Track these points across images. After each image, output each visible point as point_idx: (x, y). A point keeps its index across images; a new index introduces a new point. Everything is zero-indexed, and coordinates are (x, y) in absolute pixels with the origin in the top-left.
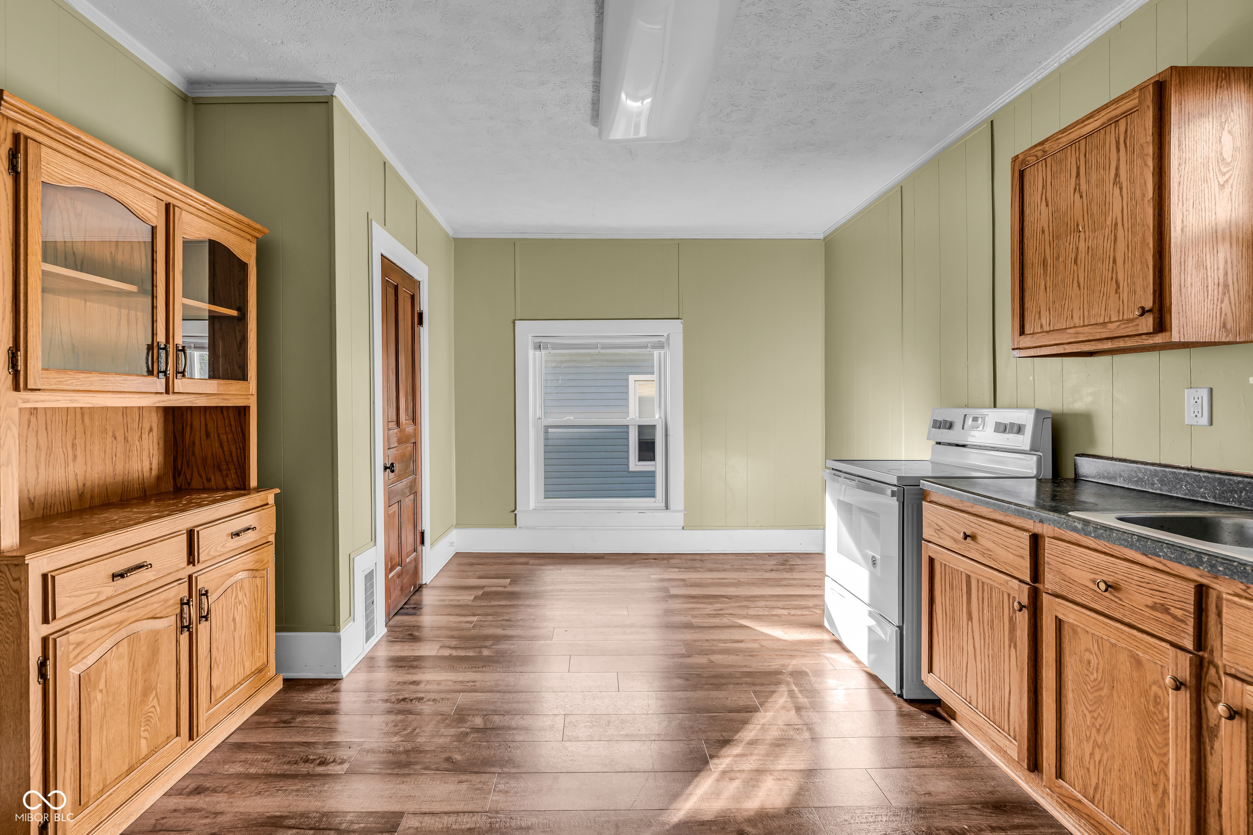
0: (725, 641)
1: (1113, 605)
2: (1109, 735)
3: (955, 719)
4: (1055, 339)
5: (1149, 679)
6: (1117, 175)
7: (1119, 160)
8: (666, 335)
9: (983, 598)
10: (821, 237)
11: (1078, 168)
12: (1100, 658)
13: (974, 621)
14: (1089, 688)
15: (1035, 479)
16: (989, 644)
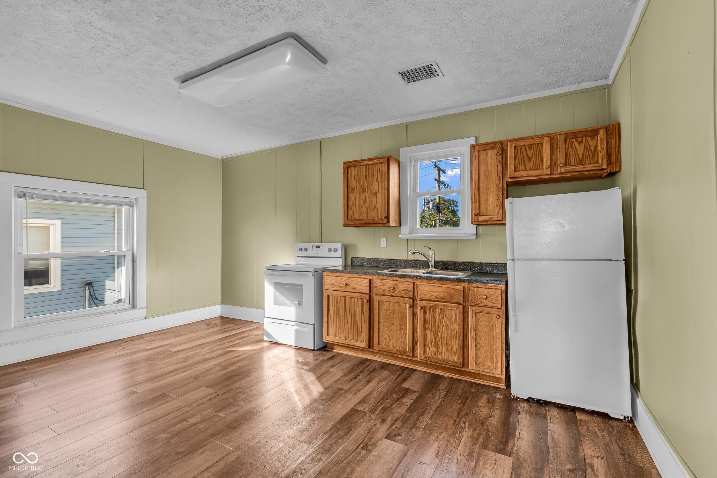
0: (234, 358)
1: (394, 293)
2: (392, 327)
3: (333, 349)
4: (359, 222)
5: (403, 308)
6: (377, 179)
7: (378, 175)
8: (135, 198)
9: (351, 303)
10: (220, 158)
11: (366, 173)
12: (390, 308)
13: (347, 312)
14: (387, 316)
15: (341, 266)
16: (353, 317)
